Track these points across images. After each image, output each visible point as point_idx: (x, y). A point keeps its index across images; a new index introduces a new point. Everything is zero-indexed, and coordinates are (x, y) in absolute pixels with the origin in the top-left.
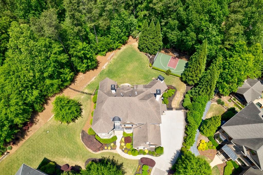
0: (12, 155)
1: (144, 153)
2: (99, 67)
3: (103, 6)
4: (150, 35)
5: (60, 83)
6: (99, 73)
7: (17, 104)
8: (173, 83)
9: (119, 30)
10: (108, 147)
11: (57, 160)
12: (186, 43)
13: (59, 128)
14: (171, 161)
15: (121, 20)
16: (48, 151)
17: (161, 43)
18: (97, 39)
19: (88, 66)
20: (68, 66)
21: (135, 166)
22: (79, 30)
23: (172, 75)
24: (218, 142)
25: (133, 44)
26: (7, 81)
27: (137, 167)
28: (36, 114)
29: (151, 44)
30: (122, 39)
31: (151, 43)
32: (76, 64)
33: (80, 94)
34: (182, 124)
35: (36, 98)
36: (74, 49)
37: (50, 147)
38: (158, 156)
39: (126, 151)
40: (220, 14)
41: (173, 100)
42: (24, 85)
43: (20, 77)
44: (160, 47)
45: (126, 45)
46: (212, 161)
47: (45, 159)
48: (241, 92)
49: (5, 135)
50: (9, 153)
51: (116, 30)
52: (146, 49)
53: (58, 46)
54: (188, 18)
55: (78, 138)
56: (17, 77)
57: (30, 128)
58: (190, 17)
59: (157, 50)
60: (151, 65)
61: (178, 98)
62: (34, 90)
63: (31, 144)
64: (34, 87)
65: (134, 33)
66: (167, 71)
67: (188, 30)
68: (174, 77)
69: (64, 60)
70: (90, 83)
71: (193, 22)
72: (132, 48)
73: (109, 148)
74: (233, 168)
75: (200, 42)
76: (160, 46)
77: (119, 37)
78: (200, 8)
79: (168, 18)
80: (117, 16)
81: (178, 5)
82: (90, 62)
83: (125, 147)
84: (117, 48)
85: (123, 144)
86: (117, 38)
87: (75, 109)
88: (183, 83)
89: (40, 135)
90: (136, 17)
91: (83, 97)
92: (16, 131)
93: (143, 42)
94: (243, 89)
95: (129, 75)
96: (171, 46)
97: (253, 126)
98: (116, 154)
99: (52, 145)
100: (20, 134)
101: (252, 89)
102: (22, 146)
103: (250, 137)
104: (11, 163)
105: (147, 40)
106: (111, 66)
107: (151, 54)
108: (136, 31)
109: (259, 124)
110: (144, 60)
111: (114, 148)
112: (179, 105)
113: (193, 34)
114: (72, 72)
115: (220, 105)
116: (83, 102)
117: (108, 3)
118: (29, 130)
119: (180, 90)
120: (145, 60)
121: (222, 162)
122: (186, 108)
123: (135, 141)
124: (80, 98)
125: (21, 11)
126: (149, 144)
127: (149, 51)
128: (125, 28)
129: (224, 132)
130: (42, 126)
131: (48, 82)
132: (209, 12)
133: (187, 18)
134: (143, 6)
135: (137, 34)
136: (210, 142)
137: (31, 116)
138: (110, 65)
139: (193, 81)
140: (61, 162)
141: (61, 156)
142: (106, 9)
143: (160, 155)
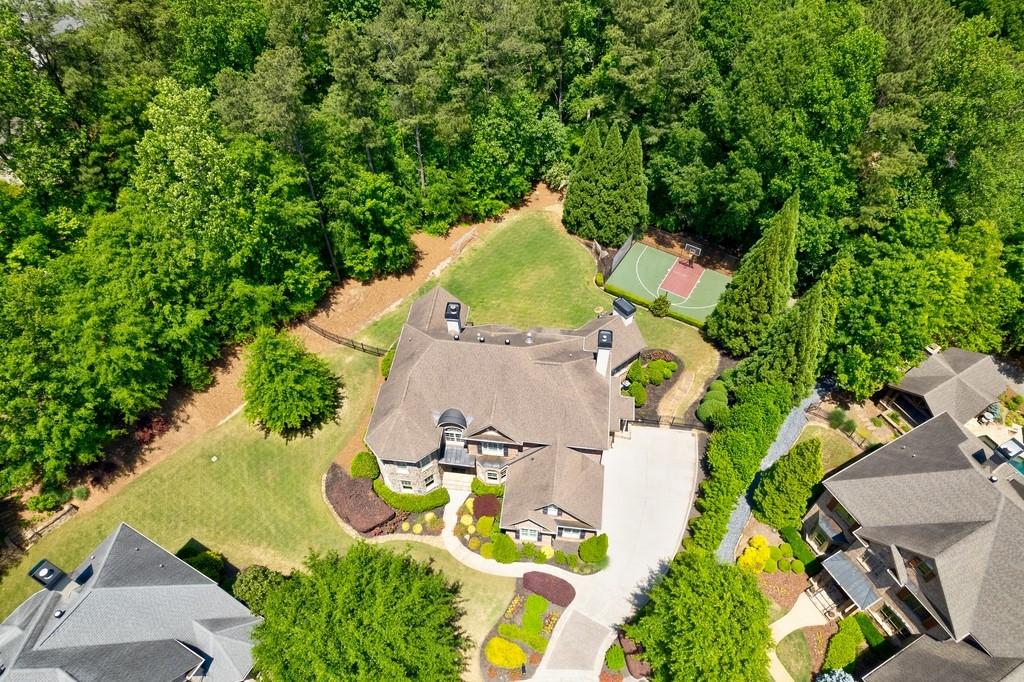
0: (86, 518)
1: (539, 558)
2: (420, 269)
3: (452, 64)
4: (604, 175)
5: (280, 298)
6: (417, 290)
7: (131, 341)
8: (672, 343)
9: (501, 153)
10: (415, 523)
11: (231, 550)
12: (727, 206)
13: (253, 449)
14: (636, 596)
15: (510, 119)
16: (205, 521)
17: (645, 209)
18: (422, 176)
19: (382, 259)
20: (312, 244)
21: (501, 596)
22: (365, 128)
23: (671, 319)
24: (815, 547)
25: (547, 207)
26: (116, 264)
27: (506, 603)
28: (183, 396)
29: (606, 206)
30: (511, 184)
31: (607, 203)
32: (341, 247)
33: (341, 349)
34: (688, 477)
35: (191, 338)
36: (342, 189)
37: (215, 507)
38: (588, 571)
39: (475, 543)
40: (841, 109)
41: (666, 395)
42: (164, 285)
43: (154, 256)
44: (637, 221)
45: (523, 209)
46: (785, 614)
47: (192, 541)
48: (916, 388)
49: (78, 433)
50: (77, 508)
51: (491, 150)
52: (591, 224)
53: (291, 169)
54: (736, 118)
55: (313, 486)
56: (146, 255)
57: (157, 438)
58: (740, 114)
59: (626, 231)
60: (600, 279)
61: (685, 392)
62: (189, 306)
63: (154, 490)
64: (192, 298)
65: (554, 170)
66: (655, 302)
67: (733, 159)
68: (678, 325)
69: (303, 217)
70: (382, 318)
71: (752, 134)
72: (541, 220)
73: (418, 528)
74: (864, 645)
75: (775, 203)
76: (640, 218)
77: (498, 176)
78: (777, 89)
79: (669, 122)
80: (498, 105)
81: (707, 78)
82: (390, 245)
83: (472, 530)
84: (489, 215)
85: (467, 520)
86: (492, 178)
87: (319, 386)
88: (708, 346)
89: (185, 467)
90: (566, 118)
91: (349, 359)
92: (113, 433)
93: (579, 200)
94: (927, 379)
95: (521, 305)
96: (679, 222)
97: (933, 481)
98: (439, 551)
99: (222, 502)
100: (123, 453)
101: (959, 380)
102: (123, 492)
103: (920, 520)
104: (80, 544)
105: (596, 191)
106: (462, 272)
107: (605, 245)
108: (563, 163)
109: (954, 472)
110: (579, 263)
111: (435, 530)
112: (687, 412)
113: (752, 176)
114: (325, 268)
115: (838, 431)
116: (350, 375)
117: (472, 57)
118: (153, 445)
119: (694, 369)
120: (582, 264)
121: (823, 621)
122: (709, 426)
123: (509, 505)
124: (339, 362)
125: (193, 66)
126: (556, 520)
127: (601, 232)
128: (524, 149)
129: (833, 506)
130: (196, 436)
131: (239, 287)
132: (807, 101)
133: (733, 121)
134: (589, 77)
135: (564, 176)
136: (787, 547)
137: (167, 396)
138: (459, 267)
139: (746, 339)
140: (242, 558)
141: (248, 541)
142: (461, 74)
143: (597, 571)
